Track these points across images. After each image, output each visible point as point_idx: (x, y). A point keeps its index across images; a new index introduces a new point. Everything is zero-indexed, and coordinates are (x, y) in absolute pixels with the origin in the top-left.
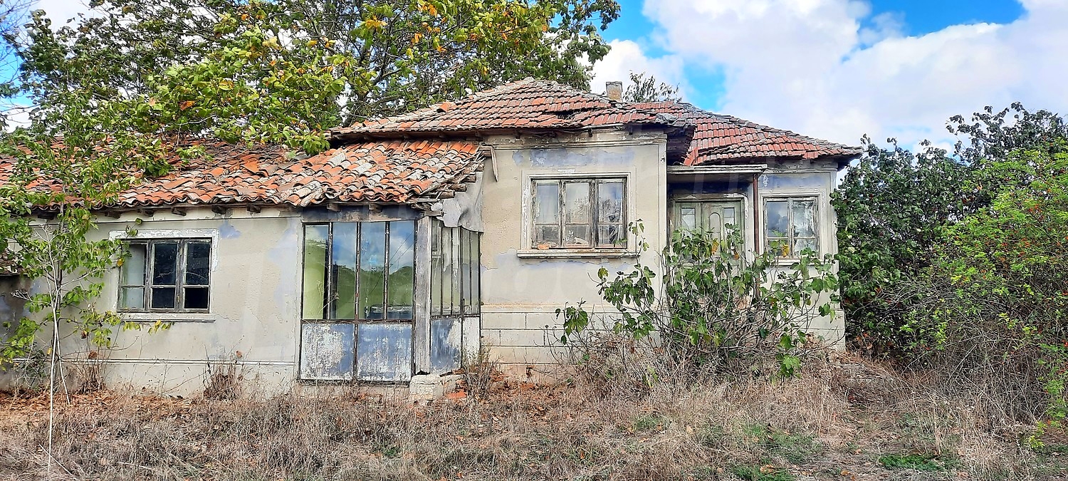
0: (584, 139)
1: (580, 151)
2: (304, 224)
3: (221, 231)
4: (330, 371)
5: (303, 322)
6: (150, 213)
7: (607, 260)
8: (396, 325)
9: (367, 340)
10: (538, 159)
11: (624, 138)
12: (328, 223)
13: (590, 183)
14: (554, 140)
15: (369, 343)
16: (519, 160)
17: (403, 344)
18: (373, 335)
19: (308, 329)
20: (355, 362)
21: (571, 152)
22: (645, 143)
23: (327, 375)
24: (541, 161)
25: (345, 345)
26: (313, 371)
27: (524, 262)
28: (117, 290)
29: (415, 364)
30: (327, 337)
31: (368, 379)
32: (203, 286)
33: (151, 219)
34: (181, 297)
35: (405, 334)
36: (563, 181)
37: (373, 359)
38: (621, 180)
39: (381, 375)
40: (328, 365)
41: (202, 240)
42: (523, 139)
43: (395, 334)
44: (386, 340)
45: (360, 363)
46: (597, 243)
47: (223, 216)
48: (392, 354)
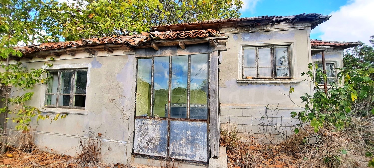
0: (269, 27)
1: (266, 33)
2: (138, 58)
3: (92, 64)
4: (152, 150)
5: (136, 117)
6: (58, 55)
7: (282, 84)
8: (196, 123)
9: (176, 131)
10: (245, 38)
11: (289, 27)
12: (151, 58)
13: (271, 48)
14: (253, 29)
15: (177, 134)
16: (236, 38)
17: (201, 136)
18: (181, 129)
19: (139, 122)
20: (168, 145)
21: (262, 34)
22: (300, 28)
23: (150, 152)
24: (247, 38)
25: (162, 134)
26: (141, 148)
27: (240, 85)
28: (44, 96)
29: (210, 151)
30: (150, 127)
31: (177, 157)
32: (83, 94)
33: (59, 59)
34: (73, 100)
35: (202, 129)
36: (257, 48)
37: (181, 145)
38: (287, 47)
39: (186, 155)
40: (151, 146)
41: (84, 70)
42: (238, 29)
43: (196, 129)
44: (189, 132)
45: (171, 146)
46: (276, 76)
47: (93, 56)
48: (193, 142)
